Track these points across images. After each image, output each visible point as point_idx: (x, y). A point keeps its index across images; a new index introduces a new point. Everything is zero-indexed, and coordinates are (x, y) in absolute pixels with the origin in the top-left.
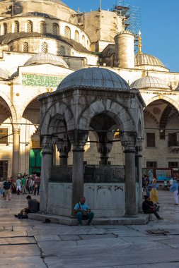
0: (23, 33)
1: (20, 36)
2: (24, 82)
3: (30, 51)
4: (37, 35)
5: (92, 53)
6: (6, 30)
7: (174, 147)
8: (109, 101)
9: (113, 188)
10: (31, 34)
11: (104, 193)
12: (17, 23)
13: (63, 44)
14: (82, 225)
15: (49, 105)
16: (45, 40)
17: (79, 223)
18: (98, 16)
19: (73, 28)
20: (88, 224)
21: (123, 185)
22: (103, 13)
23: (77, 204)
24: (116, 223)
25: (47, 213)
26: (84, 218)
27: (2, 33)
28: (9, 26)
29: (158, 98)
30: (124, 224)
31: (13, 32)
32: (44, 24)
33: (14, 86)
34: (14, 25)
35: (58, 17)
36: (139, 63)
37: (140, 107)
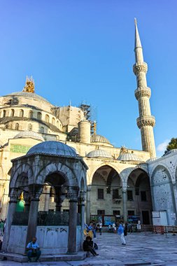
0: (17, 117)
1: (13, 119)
2: (11, 149)
3: (20, 129)
4: (26, 119)
5: (63, 133)
6: (4, 114)
7: (116, 200)
8: (60, 164)
9: (59, 230)
10: (22, 118)
11: (52, 234)
12: (13, 110)
13: (43, 126)
14: (31, 262)
15: (18, 166)
16: (30, 122)
17: (29, 260)
18: (68, 110)
19: (51, 116)
20: (36, 261)
21: (67, 228)
22: (72, 108)
23: (30, 244)
24: (59, 259)
25: (7, 252)
26: (34, 255)
27: (2, 116)
28: (7, 113)
29: (104, 164)
30: (65, 260)
31: (10, 115)
32: (31, 112)
33: (4, 152)
34: (11, 112)
35: (42, 109)
36: (94, 141)
37: (83, 169)
